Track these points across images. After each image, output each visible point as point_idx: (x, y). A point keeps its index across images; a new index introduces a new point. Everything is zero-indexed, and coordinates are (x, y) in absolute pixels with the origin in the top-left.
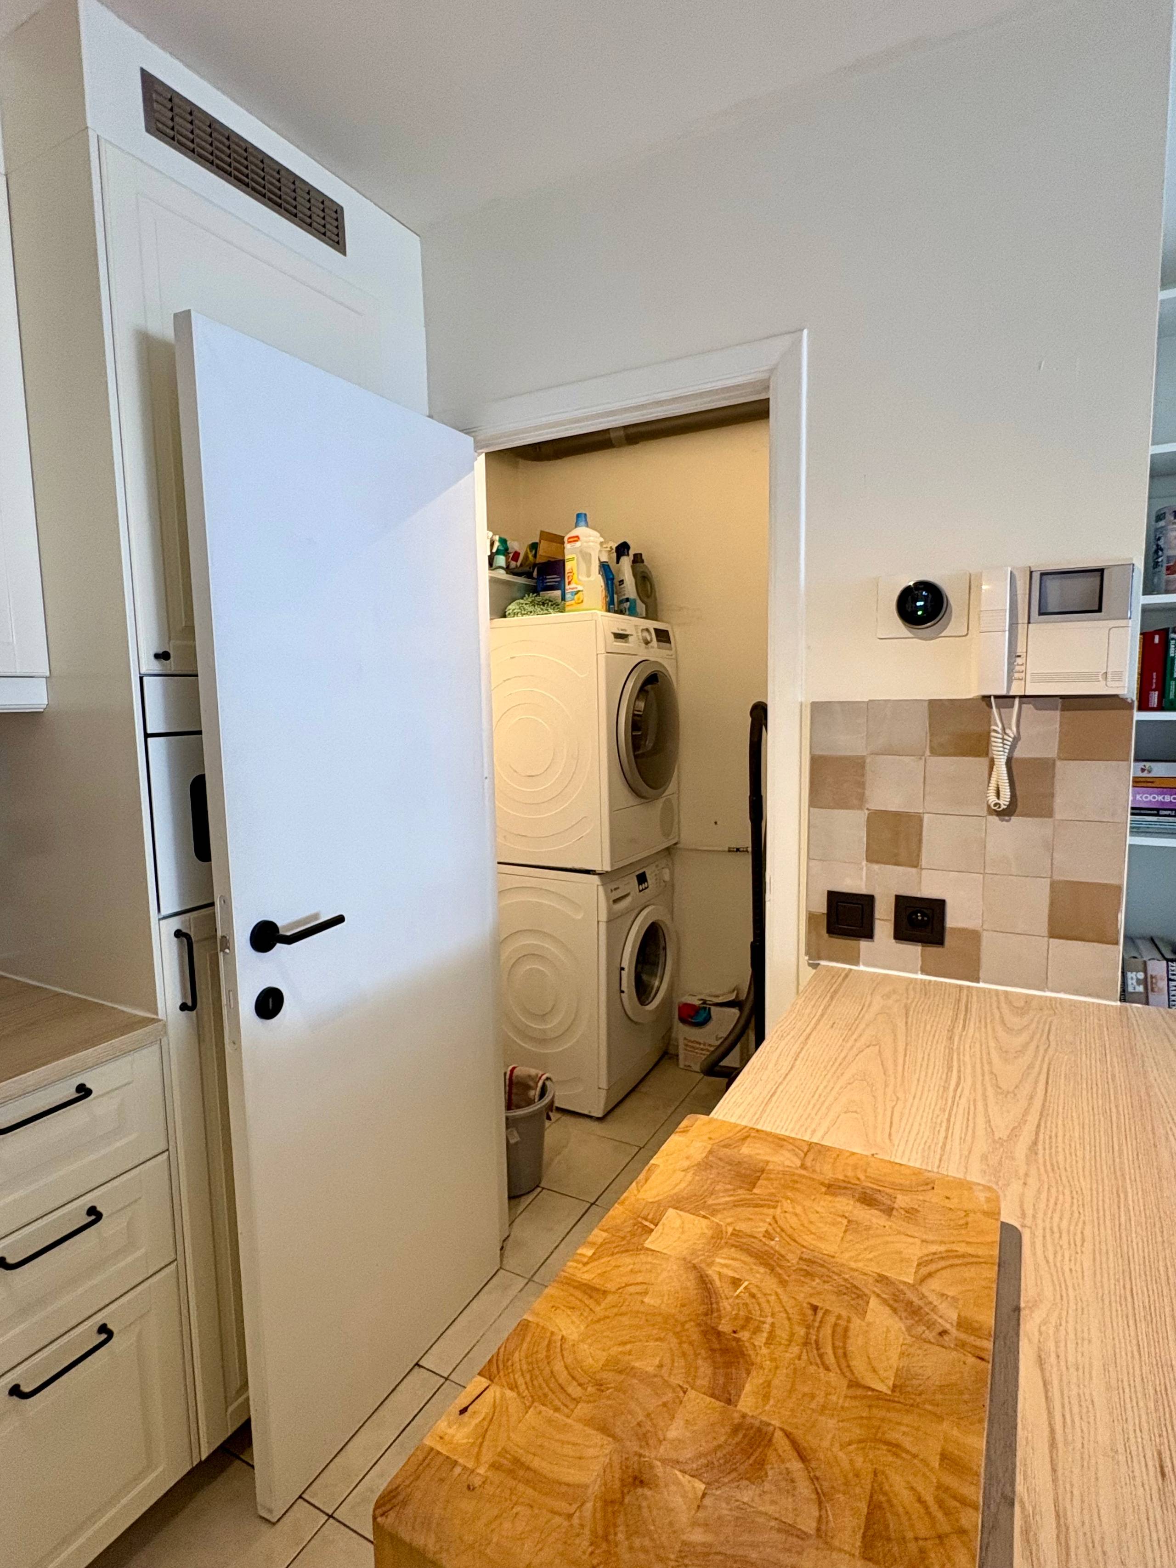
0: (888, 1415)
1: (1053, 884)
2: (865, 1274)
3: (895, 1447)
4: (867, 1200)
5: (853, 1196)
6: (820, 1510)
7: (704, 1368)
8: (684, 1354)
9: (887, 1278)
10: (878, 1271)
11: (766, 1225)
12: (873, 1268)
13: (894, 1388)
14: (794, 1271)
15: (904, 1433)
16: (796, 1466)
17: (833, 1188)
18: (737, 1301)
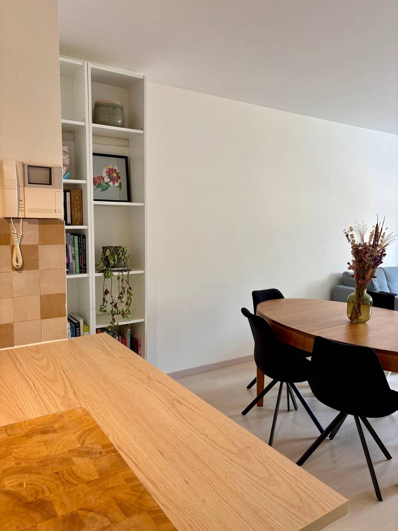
0: (104, 482)
1: (41, 297)
2: (64, 453)
3: (113, 488)
4: (44, 432)
5: (38, 434)
6: (107, 518)
7: (36, 516)
8: (24, 518)
9: (72, 450)
10: (67, 450)
11: (14, 461)
12: (65, 450)
13: (100, 475)
14: (39, 468)
15: (112, 483)
16: (91, 514)
17: (28, 436)
18: (27, 489)
